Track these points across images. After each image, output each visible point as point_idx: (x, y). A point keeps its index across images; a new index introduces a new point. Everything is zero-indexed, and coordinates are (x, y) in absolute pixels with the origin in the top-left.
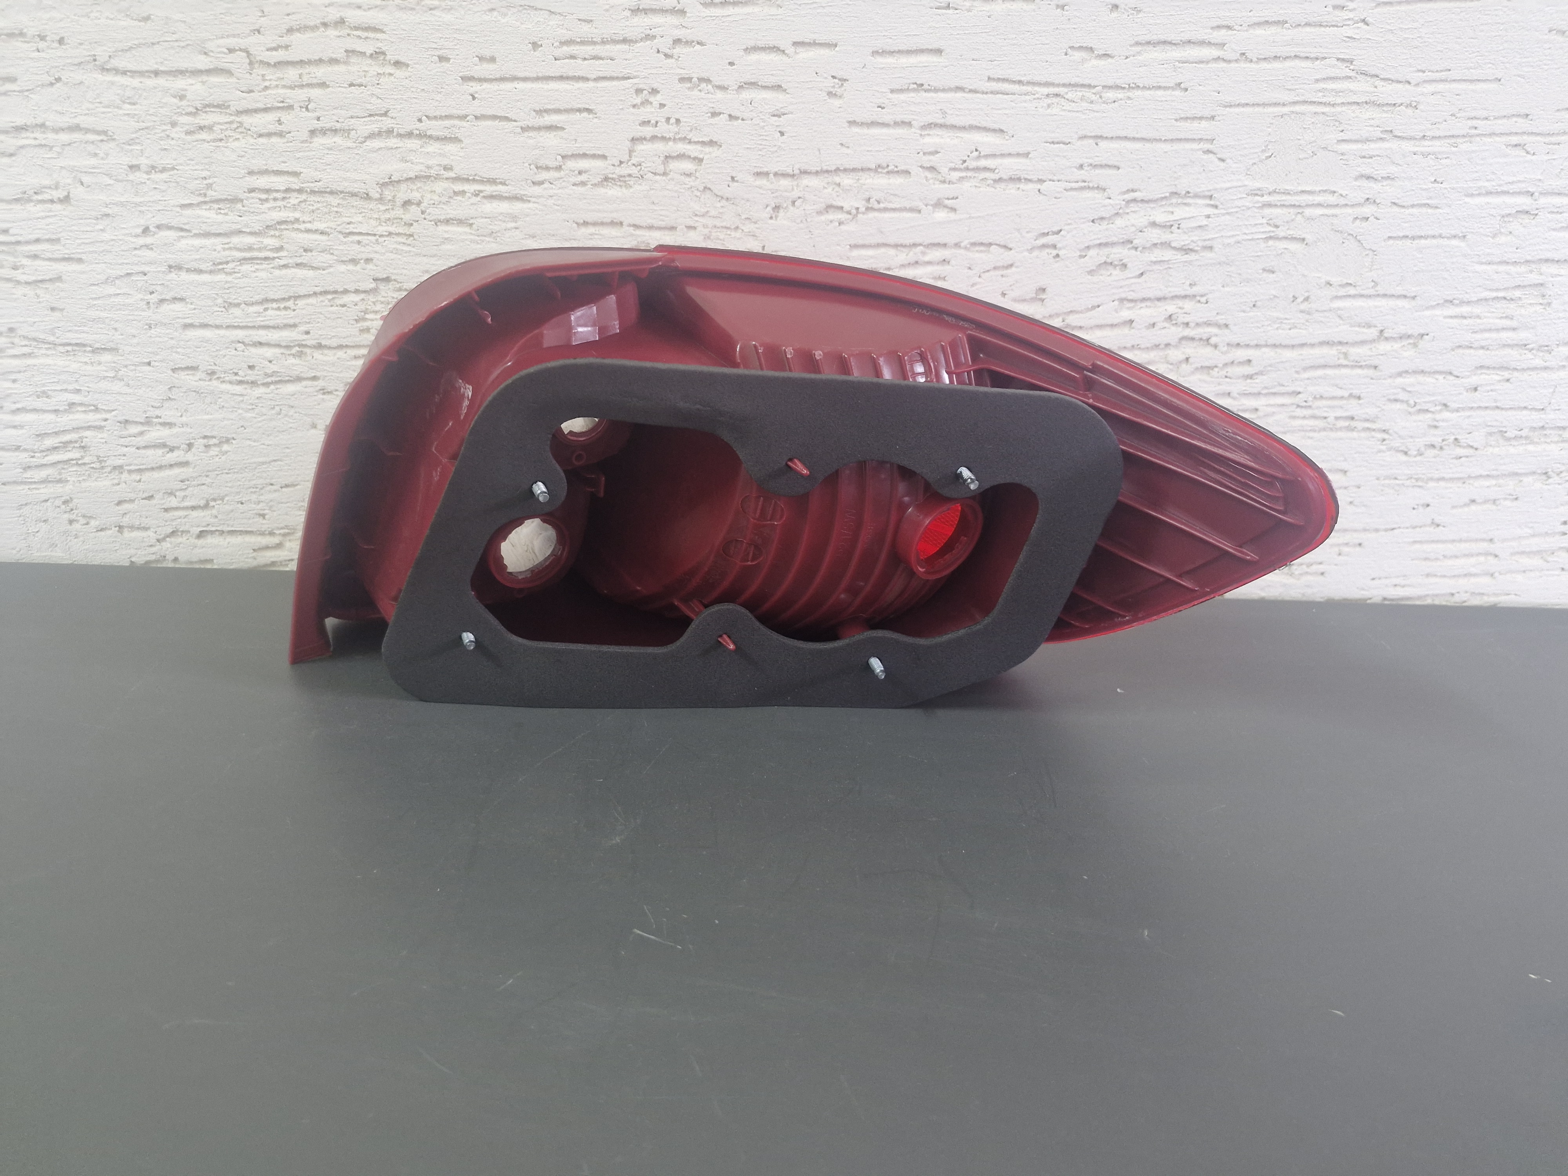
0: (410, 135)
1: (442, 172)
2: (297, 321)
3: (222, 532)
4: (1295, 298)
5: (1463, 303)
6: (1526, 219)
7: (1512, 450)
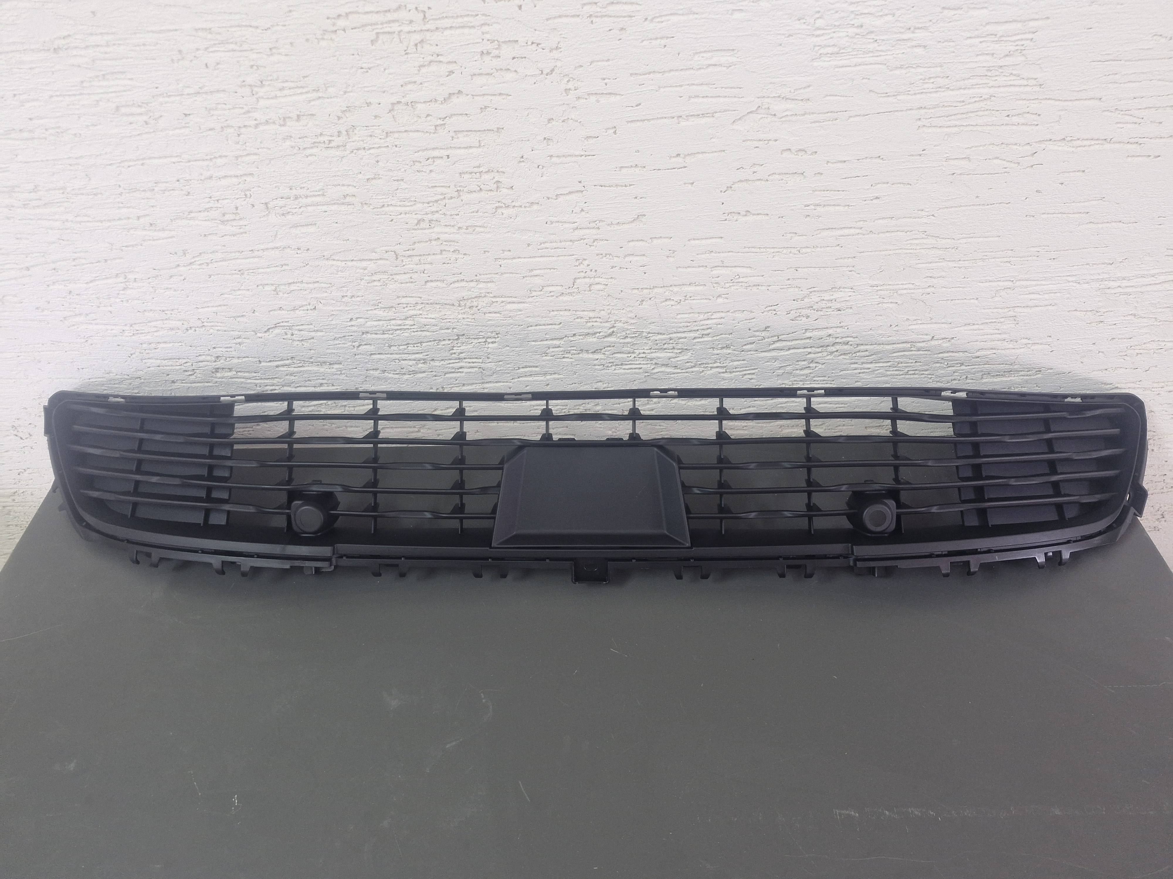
0: (472, 281)
1: (487, 294)
2: (423, 351)
3: (392, 428)
4: (891, 326)
5: (974, 324)
6: (1009, 291)
7: (995, 380)
